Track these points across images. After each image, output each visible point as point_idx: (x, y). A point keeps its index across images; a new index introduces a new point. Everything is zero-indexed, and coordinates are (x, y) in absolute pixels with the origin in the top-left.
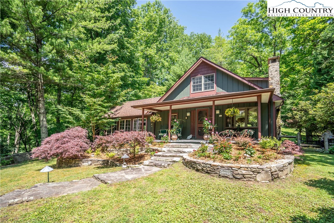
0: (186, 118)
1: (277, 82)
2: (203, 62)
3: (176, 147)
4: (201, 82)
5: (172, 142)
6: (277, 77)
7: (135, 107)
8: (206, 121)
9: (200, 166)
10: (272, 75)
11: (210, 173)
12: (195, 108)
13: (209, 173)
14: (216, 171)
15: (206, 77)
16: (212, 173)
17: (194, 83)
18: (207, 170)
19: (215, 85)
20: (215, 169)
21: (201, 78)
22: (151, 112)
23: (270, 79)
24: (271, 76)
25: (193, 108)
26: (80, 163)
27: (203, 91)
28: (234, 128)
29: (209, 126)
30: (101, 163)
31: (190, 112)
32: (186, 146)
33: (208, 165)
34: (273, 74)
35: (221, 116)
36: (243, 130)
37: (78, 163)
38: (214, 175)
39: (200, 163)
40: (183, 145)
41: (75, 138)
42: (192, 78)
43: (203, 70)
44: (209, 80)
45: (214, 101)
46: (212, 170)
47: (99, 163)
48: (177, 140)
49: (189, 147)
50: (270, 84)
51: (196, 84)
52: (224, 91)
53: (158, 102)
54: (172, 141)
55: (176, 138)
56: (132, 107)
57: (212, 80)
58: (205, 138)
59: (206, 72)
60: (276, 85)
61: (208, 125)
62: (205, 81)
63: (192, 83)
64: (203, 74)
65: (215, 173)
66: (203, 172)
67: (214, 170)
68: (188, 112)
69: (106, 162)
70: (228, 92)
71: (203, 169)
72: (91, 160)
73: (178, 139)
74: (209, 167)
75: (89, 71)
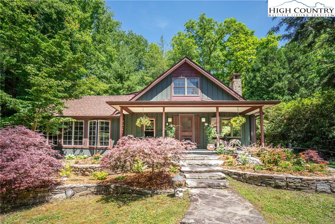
0: (167, 124)
4: (184, 84)
7: (111, 103)
9: (282, 182)
10: (236, 89)
11: (302, 189)
12: (177, 114)
13: (300, 190)
14: (311, 186)
15: (189, 80)
16: (305, 189)
17: (176, 84)
18: (296, 186)
19: (200, 91)
20: (310, 183)
21: (184, 81)
25: (175, 113)
26: (49, 196)
27: (186, 95)
30: (93, 190)
31: (172, 117)
32: (202, 158)
33: (298, 180)
35: (206, 124)
37: (44, 197)
38: (309, 191)
39: (283, 178)
40: (198, 157)
41: (27, 147)
42: (173, 78)
43: (186, 72)
45: (217, 108)
46: (305, 185)
47: (89, 192)
49: (206, 158)
52: (209, 98)
53: (131, 101)
56: (107, 102)
58: (211, 148)
59: (189, 75)
62: (189, 84)
63: (173, 84)
64: (186, 77)
65: (309, 188)
66: (288, 188)
67: (309, 185)
68: (169, 117)
69: (103, 189)
70: (213, 99)
71: (287, 186)
72: (72, 188)
74: (299, 183)
75: (31, 30)
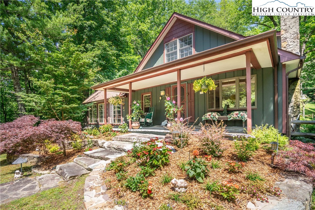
0: (160, 98)
1: (295, 35)
2: (178, 20)
3: (124, 140)
4: (176, 48)
5: (132, 132)
6: (294, 27)
8: (168, 101)
10: (286, 25)
15: (181, 40)
17: (168, 51)
19: (193, 50)
21: (175, 44)
22: (124, 93)
23: (283, 32)
24: (285, 27)
25: (168, 84)
28: (220, 109)
29: (172, 109)
30: (36, 160)
34: (288, 23)
35: (201, 93)
36: (232, 113)
42: (165, 44)
43: (178, 31)
44: (186, 45)
45: (178, 71)
47: (34, 161)
48: (139, 129)
50: (283, 40)
51: (170, 52)
54: (132, 130)
55: (137, 126)
57: (190, 43)
59: (181, 34)
60: (292, 40)
61: (170, 107)
62: (181, 46)
63: (165, 51)
64: (177, 37)
68: (162, 90)
73: (141, 127)
